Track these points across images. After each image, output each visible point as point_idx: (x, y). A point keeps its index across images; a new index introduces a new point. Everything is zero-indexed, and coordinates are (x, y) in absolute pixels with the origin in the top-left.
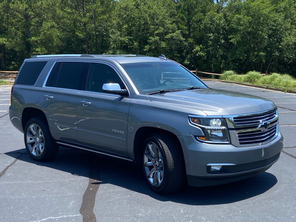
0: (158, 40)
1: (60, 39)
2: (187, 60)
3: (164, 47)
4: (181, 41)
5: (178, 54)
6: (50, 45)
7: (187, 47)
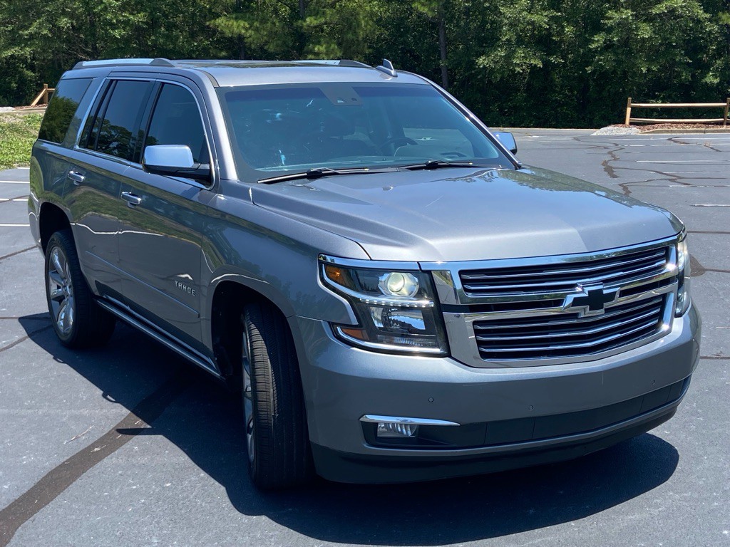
0: (631, 18)
1: (379, 22)
2: (713, 72)
3: (647, 37)
4: (699, 21)
5: (686, 58)
6: (350, 36)
7: (717, 37)
